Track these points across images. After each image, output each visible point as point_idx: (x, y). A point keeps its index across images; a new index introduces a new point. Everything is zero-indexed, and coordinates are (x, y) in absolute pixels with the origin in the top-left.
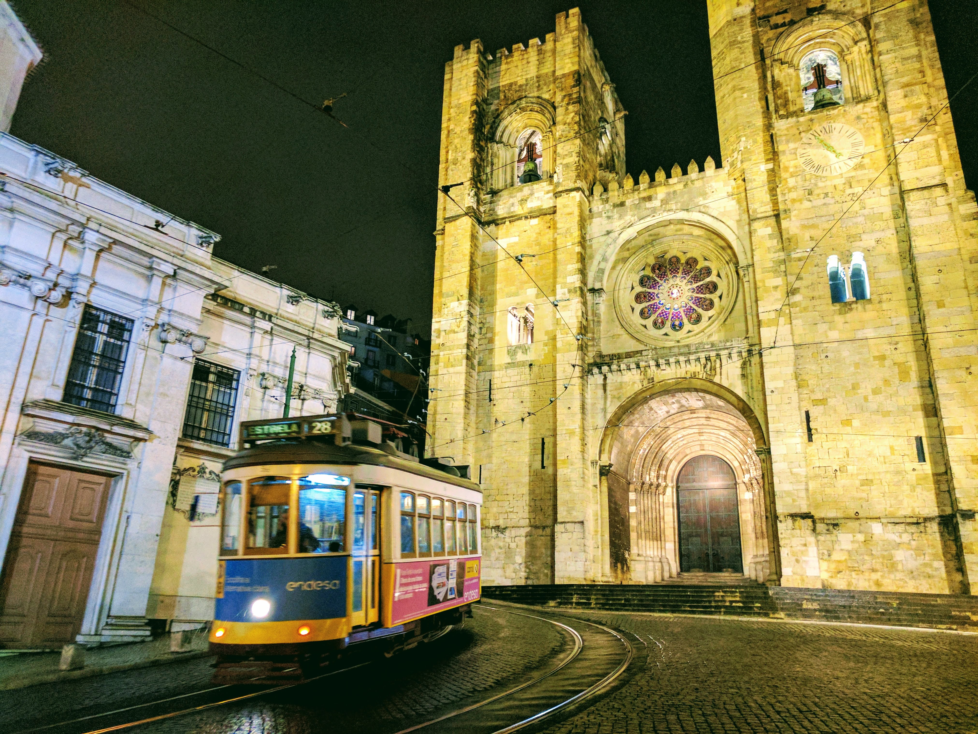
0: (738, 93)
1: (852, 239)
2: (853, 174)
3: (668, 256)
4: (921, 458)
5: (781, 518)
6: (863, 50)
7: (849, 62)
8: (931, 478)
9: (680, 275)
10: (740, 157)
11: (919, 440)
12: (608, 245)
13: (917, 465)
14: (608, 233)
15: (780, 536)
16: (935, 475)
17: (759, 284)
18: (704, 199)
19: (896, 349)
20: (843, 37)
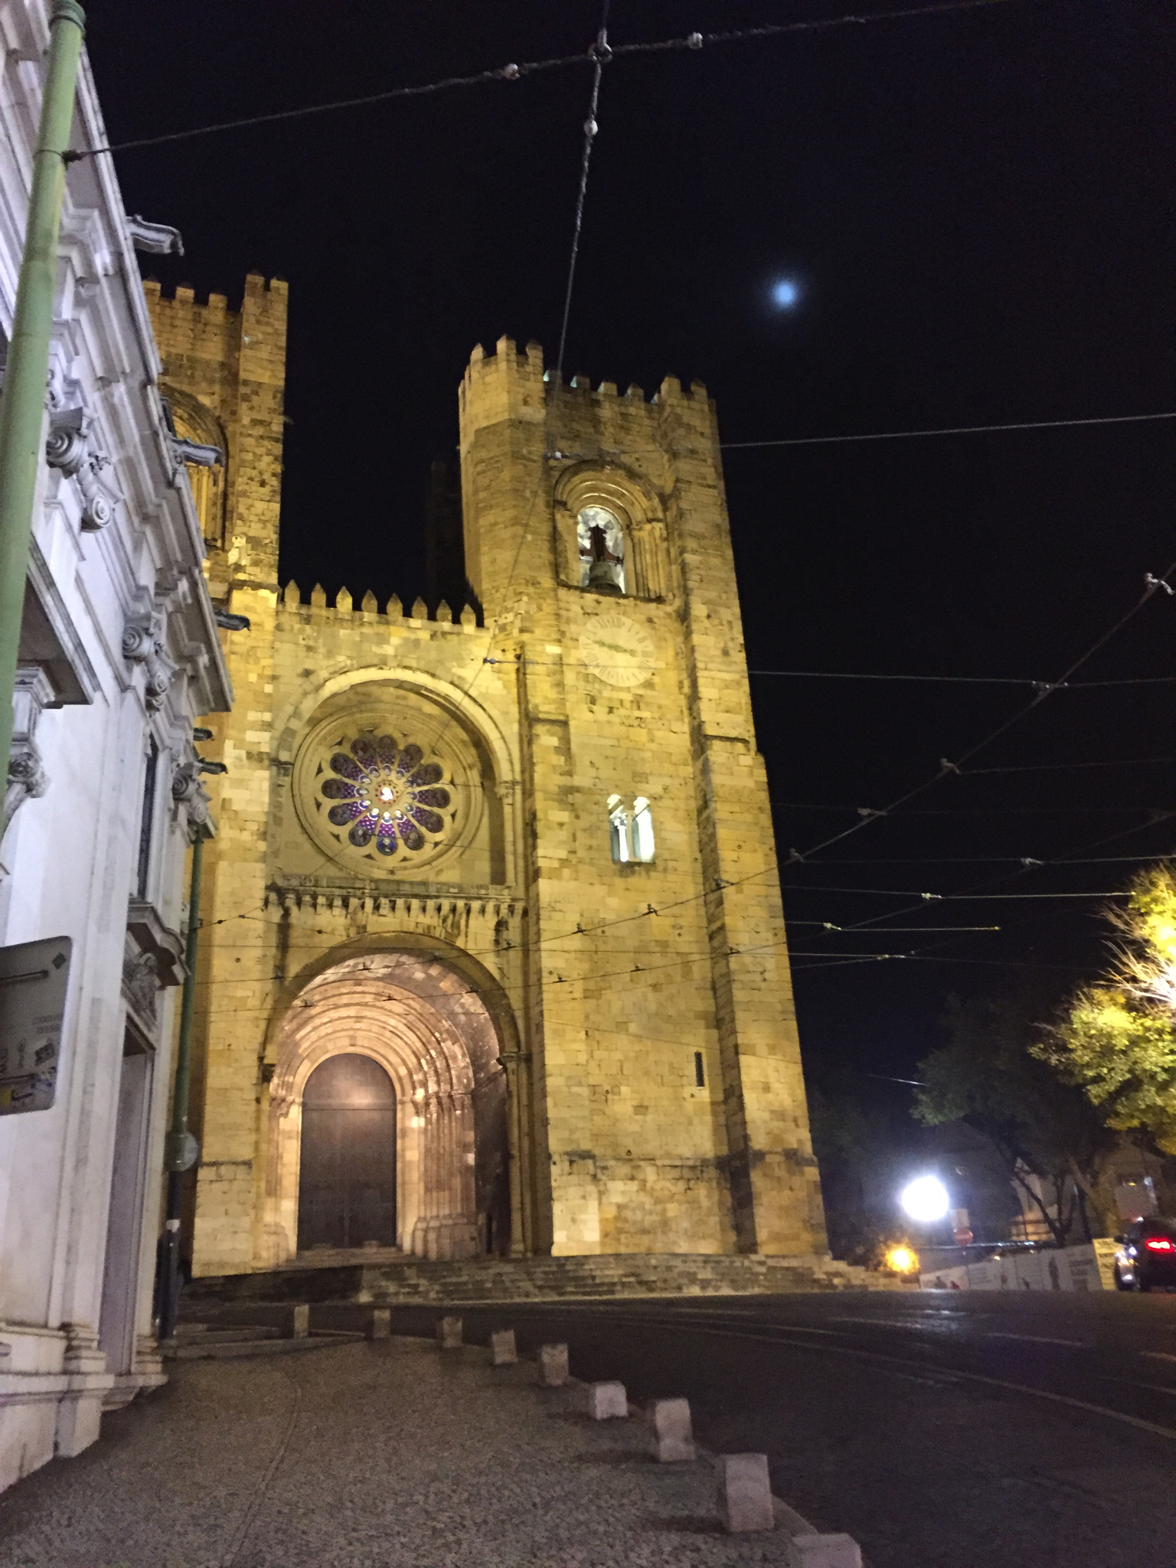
0: (520, 530)
1: (637, 779)
2: (641, 692)
3: (379, 733)
4: (701, 1083)
5: (555, 1158)
6: (657, 533)
7: (636, 540)
8: (708, 1108)
9: (395, 767)
10: (518, 624)
11: (698, 1056)
12: (305, 694)
13: (695, 1090)
14: (307, 673)
15: (553, 1184)
16: (713, 1103)
17: (540, 815)
18: (461, 666)
19: (679, 935)
20: (633, 504)
